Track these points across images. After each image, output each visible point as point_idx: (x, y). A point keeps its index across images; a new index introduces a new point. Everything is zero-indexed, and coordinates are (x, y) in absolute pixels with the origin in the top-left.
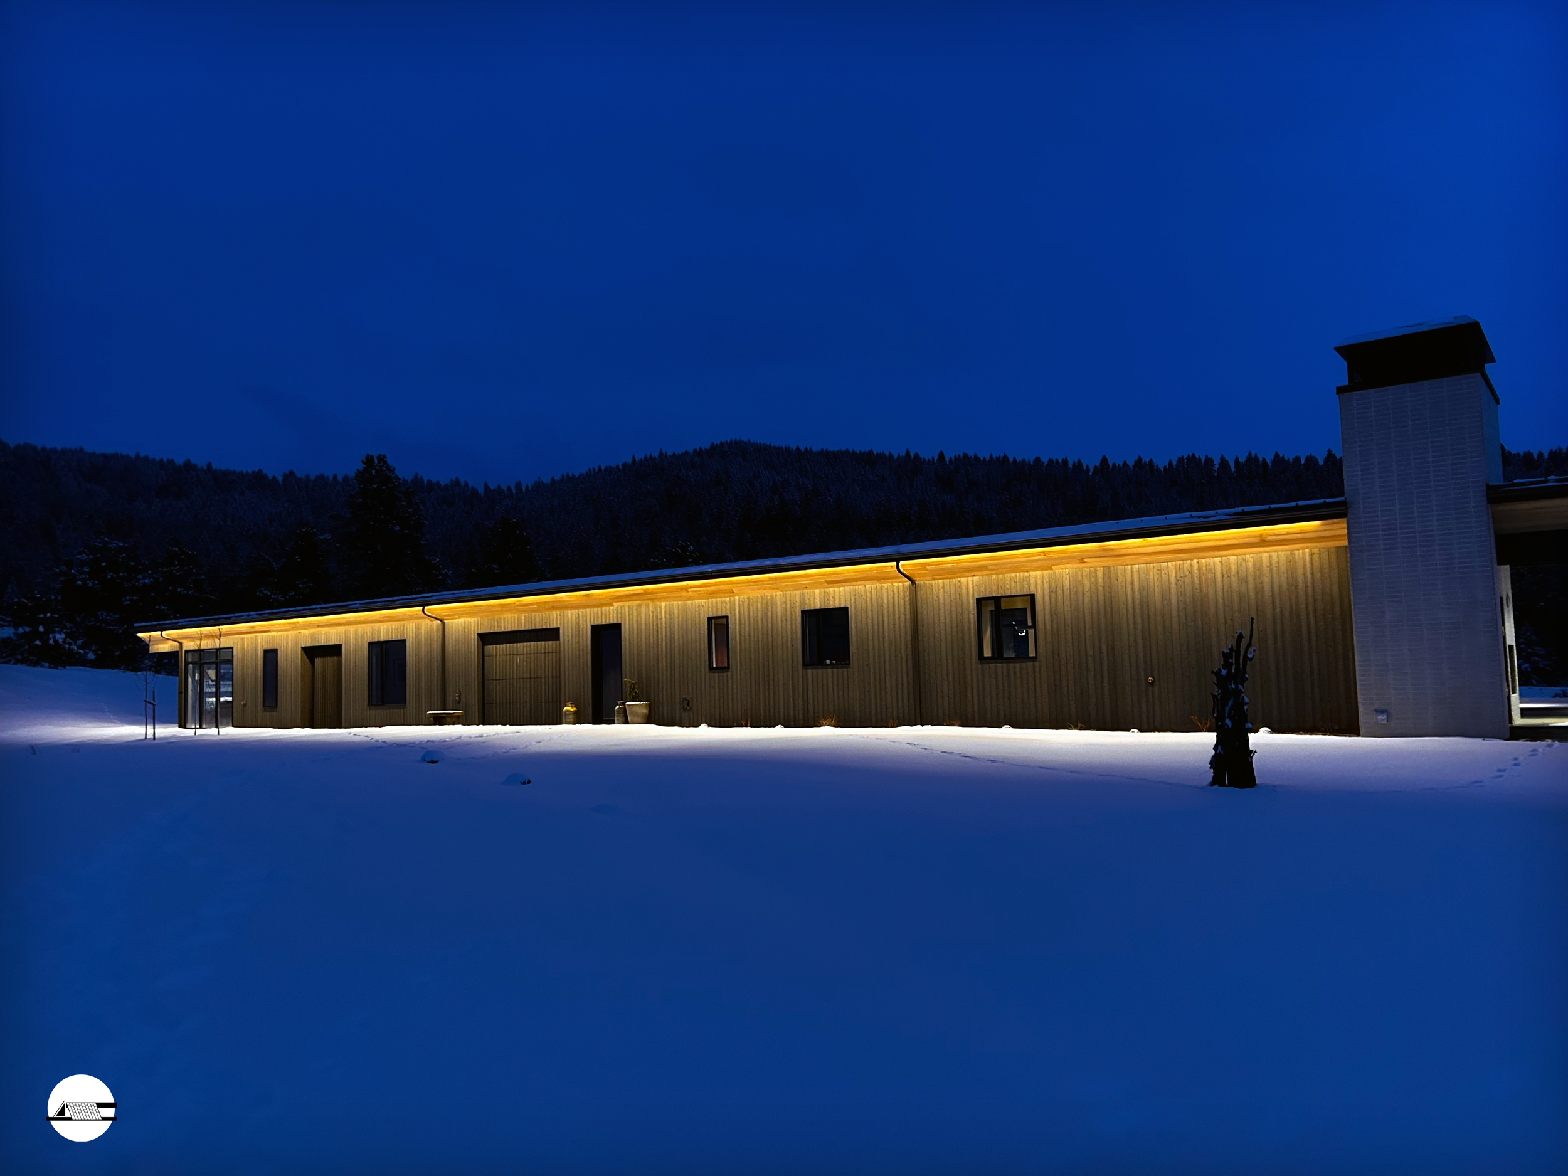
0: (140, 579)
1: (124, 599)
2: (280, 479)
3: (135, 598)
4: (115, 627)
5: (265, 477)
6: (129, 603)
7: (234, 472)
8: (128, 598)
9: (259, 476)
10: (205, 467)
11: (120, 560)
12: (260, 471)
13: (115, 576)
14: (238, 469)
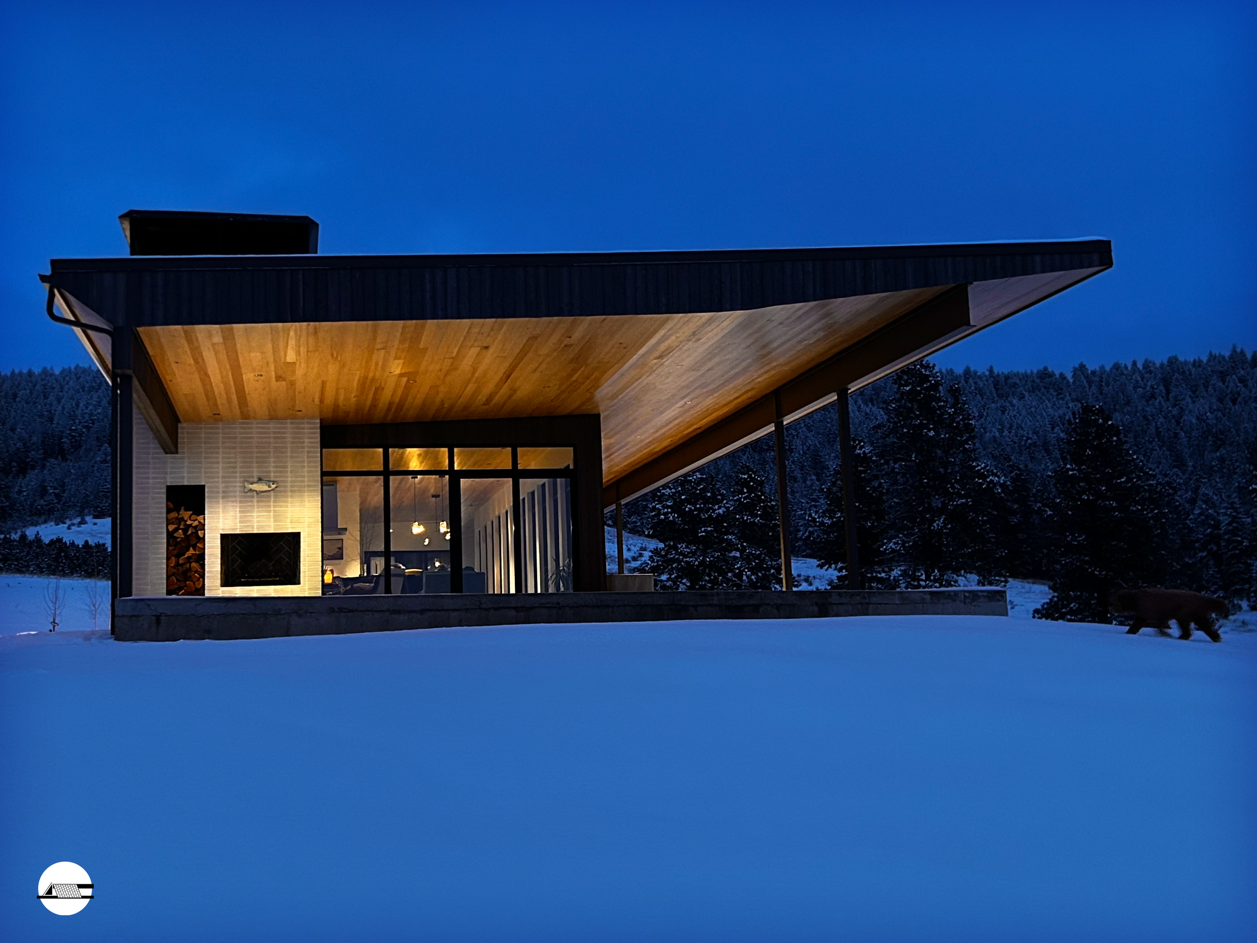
0: (716, 510)
1: (700, 531)
2: (1069, 376)
3: (709, 529)
4: (691, 559)
5: (1051, 375)
6: (704, 534)
7: (1017, 375)
8: (703, 529)
9: (1045, 374)
10: (987, 373)
11: (698, 492)
12: (1046, 369)
13: (693, 508)
14: (1022, 370)
